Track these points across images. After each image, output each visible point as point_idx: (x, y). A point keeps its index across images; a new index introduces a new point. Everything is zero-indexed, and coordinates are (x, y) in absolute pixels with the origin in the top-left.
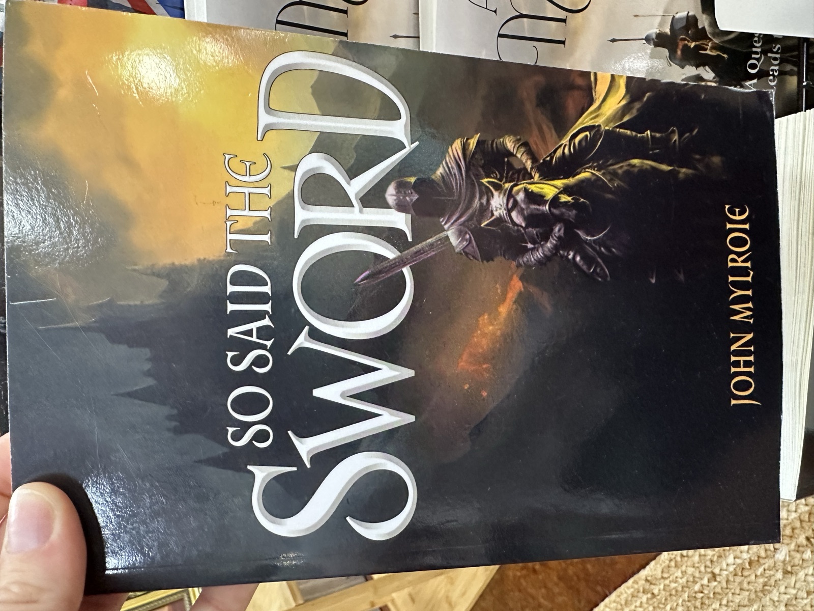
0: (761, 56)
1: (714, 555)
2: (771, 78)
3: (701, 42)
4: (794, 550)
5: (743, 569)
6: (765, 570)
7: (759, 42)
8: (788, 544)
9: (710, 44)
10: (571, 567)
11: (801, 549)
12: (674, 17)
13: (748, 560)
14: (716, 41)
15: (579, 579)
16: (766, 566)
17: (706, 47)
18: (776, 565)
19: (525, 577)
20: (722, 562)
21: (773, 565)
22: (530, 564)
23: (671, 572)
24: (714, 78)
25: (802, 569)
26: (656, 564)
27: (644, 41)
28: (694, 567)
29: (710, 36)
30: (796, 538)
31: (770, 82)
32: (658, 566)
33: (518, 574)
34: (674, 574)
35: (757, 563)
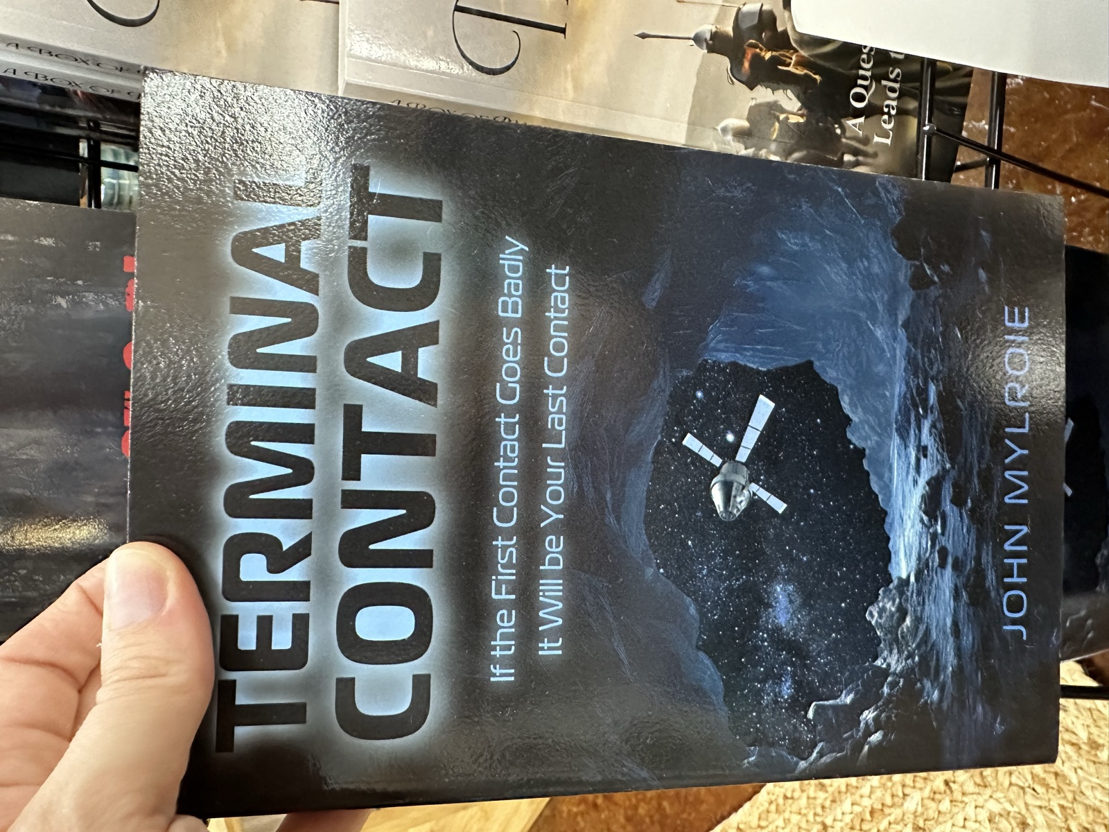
0: (871, 81)
1: (826, 799)
2: (886, 117)
3: (782, 52)
4: (929, 798)
5: (862, 820)
6: (890, 823)
7: (868, 62)
8: (921, 789)
9: (794, 58)
10: (642, 804)
11: (938, 796)
12: (739, 9)
13: (869, 809)
14: (802, 53)
15: (652, 822)
16: (892, 818)
17: (788, 60)
18: (906, 818)
19: (582, 814)
20: (836, 808)
21: (901, 816)
22: (590, 797)
23: (770, 819)
24: (800, 110)
25: (937, 825)
26: (752, 807)
27: (692, 42)
28: (800, 814)
29: (794, 45)
30: (932, 781)
31: (883, 124)
32: (755, 809)
33: (575, 809)
34: (773, 821)
35: (880, 813)
